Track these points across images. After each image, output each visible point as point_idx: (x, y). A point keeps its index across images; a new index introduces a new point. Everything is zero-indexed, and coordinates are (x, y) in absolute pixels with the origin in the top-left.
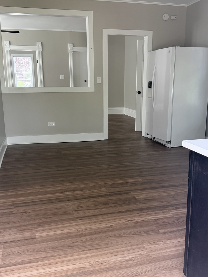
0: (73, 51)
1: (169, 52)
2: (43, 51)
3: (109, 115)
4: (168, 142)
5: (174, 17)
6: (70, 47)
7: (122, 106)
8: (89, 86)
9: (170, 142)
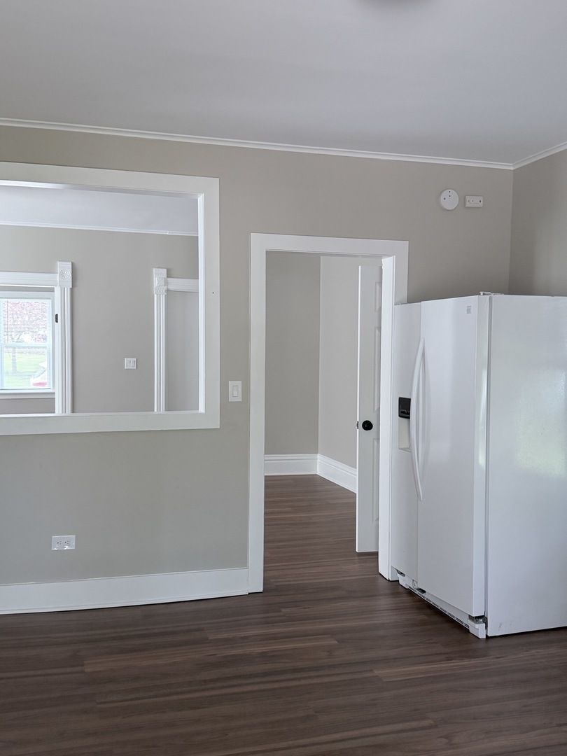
0: (168, 291)
1: (469, 311)
2: (76, 289)
3: (267, 479)
4: (476, 619)
5: (473, 202)
6: (158, 278)
7: (314, 450)
8: (202, 409)
9: (483, 619)
